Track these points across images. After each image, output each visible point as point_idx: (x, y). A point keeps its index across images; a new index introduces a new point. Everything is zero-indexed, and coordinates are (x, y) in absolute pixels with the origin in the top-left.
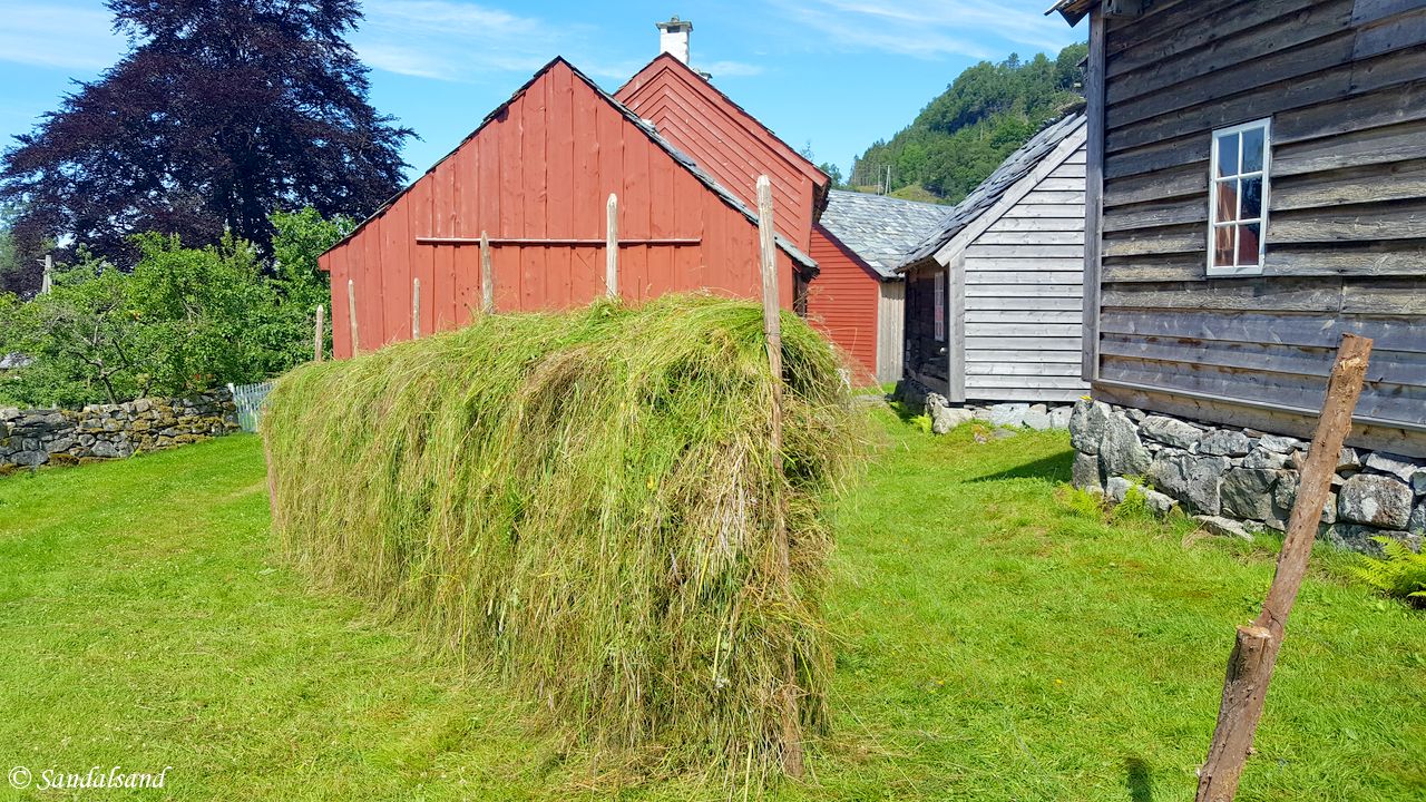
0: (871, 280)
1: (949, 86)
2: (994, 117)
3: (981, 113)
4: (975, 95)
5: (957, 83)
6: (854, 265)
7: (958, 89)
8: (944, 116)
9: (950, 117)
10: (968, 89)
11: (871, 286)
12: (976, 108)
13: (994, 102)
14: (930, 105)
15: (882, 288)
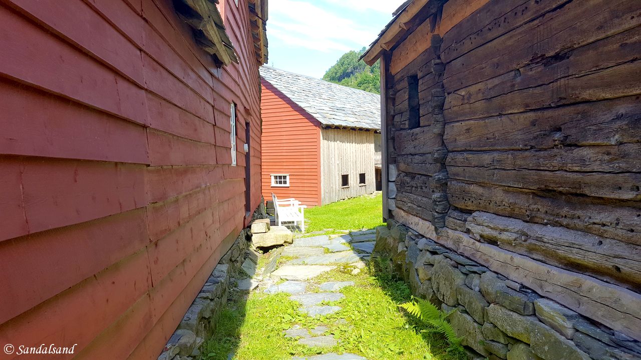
0: (315, 128)
1: (338, 61)
2: (357, 74)
3: (352, 73)
4: (349, 65)
5: (341, 60)
6: (301, 117)
7: (341, 63)
8: (336, 74)
9: (339, 74)
10: (346, 62)
11: (315, 132)
12: (349, 71)
13: (357, 68)
14: (330, 70)
15: (322, 133)
